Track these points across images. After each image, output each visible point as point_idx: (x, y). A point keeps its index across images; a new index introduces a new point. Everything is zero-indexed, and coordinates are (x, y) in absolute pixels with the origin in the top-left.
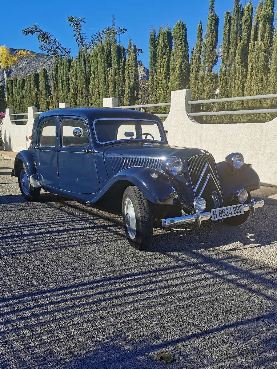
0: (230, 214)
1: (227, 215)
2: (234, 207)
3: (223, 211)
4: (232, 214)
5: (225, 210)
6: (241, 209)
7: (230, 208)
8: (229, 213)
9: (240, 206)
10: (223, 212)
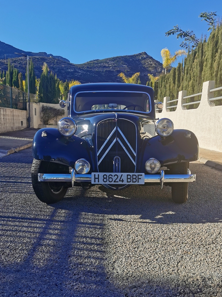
0: (120, 181)
1: (115, 182)
2: (128, 175)
3: (110, 176)
4: (123, 181)
5: (113, 176)
6: (140, 179)
7: (122, 175)
8: (118, 180)
9: (138, 175)
10: (109, 178)
